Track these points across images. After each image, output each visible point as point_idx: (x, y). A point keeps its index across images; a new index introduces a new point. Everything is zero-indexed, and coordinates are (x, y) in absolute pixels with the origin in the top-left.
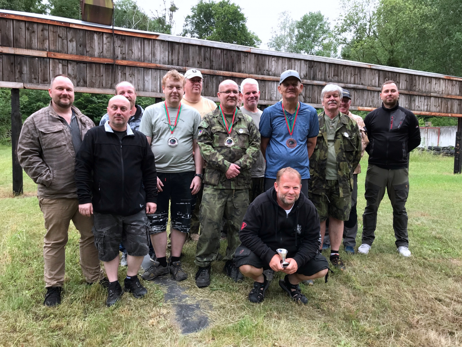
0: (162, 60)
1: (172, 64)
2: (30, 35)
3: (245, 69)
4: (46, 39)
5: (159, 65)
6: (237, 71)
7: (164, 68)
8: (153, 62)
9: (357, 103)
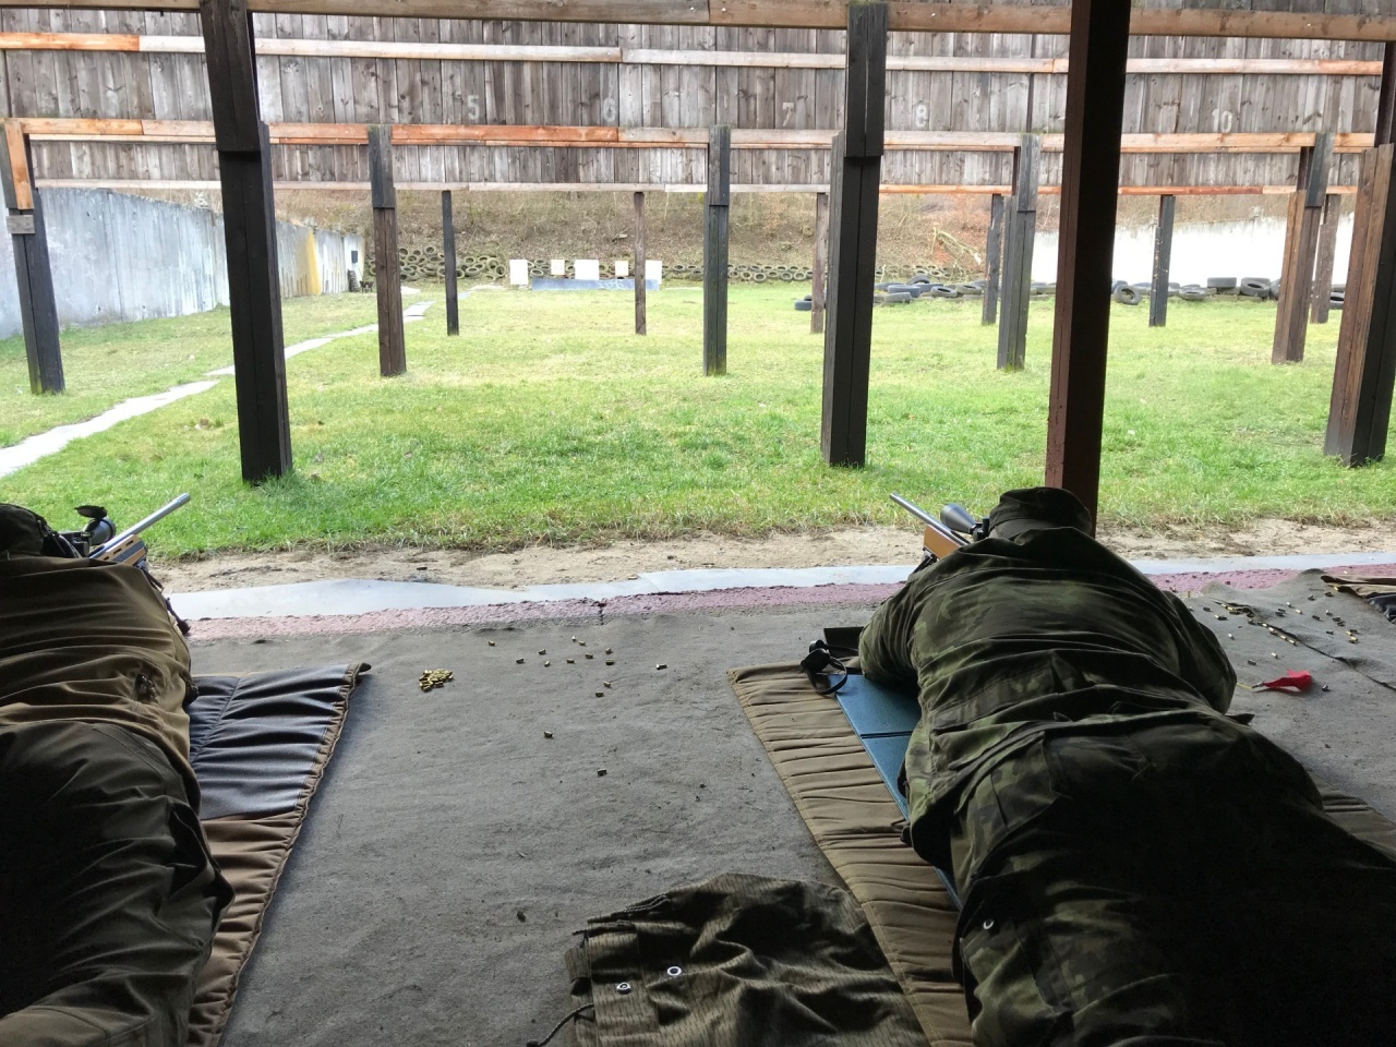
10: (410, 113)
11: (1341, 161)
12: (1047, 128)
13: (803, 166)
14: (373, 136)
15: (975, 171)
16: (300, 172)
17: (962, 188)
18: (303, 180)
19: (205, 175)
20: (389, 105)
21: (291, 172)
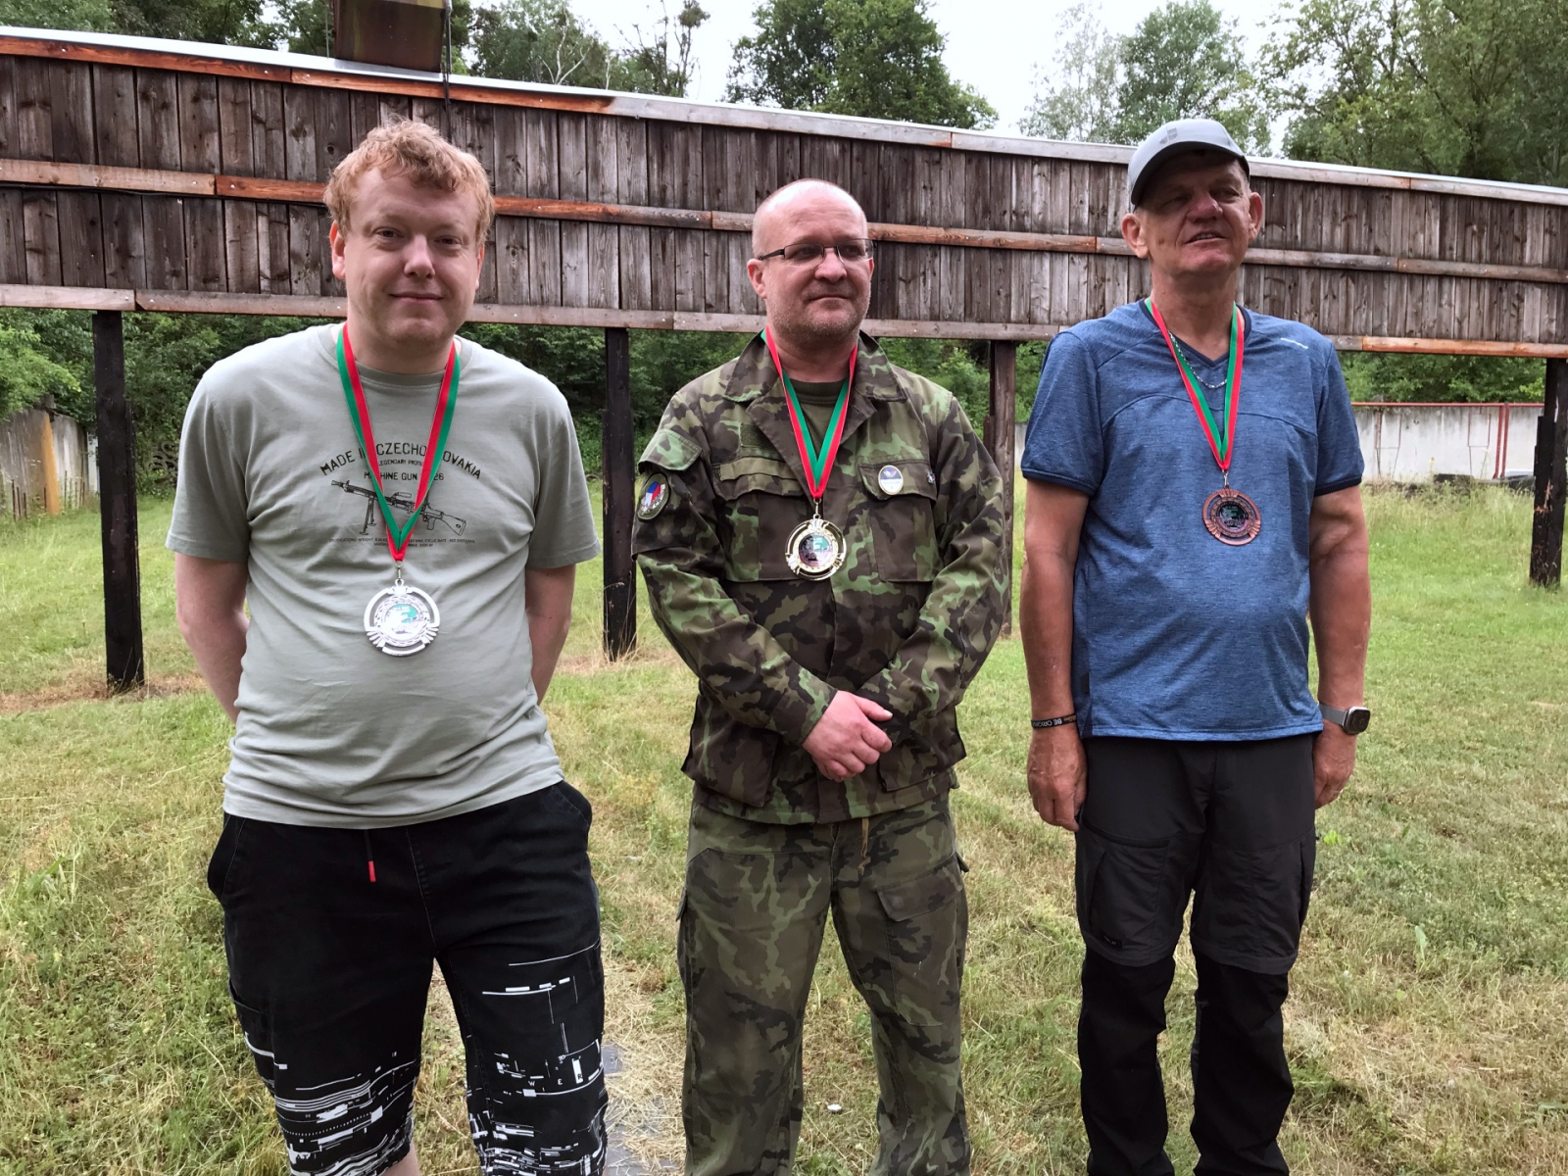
0: (625, 191)
1: (663, 203)
2: (153, 118)
3: (933, 210)
4: (210, 130)
5: (614, 208)
6: (902, 219)
7: (633, 217)
8: (591, 197)
9: (1358, 322)
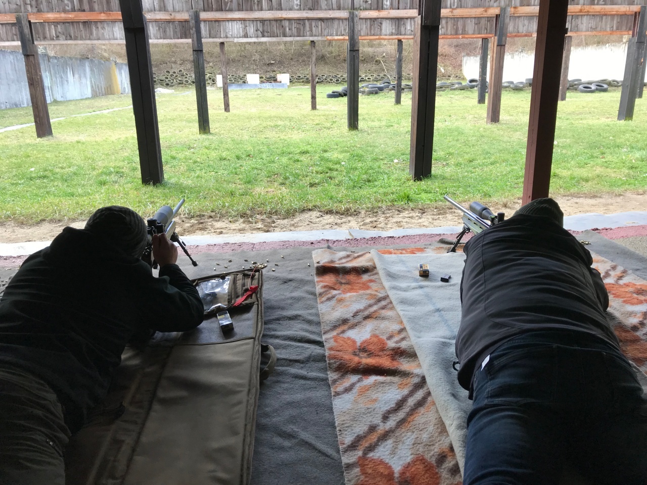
10: (36, 7)
11: (572, 19)
12: (362, 8)
13: (302, 28)
14: (18, 19)
15: (388, 28)
16: (55, 36)
17: (381, 37)
18: (57, 40)
19: (9, 39)
20: (26, 4)
21: (50, 36)
